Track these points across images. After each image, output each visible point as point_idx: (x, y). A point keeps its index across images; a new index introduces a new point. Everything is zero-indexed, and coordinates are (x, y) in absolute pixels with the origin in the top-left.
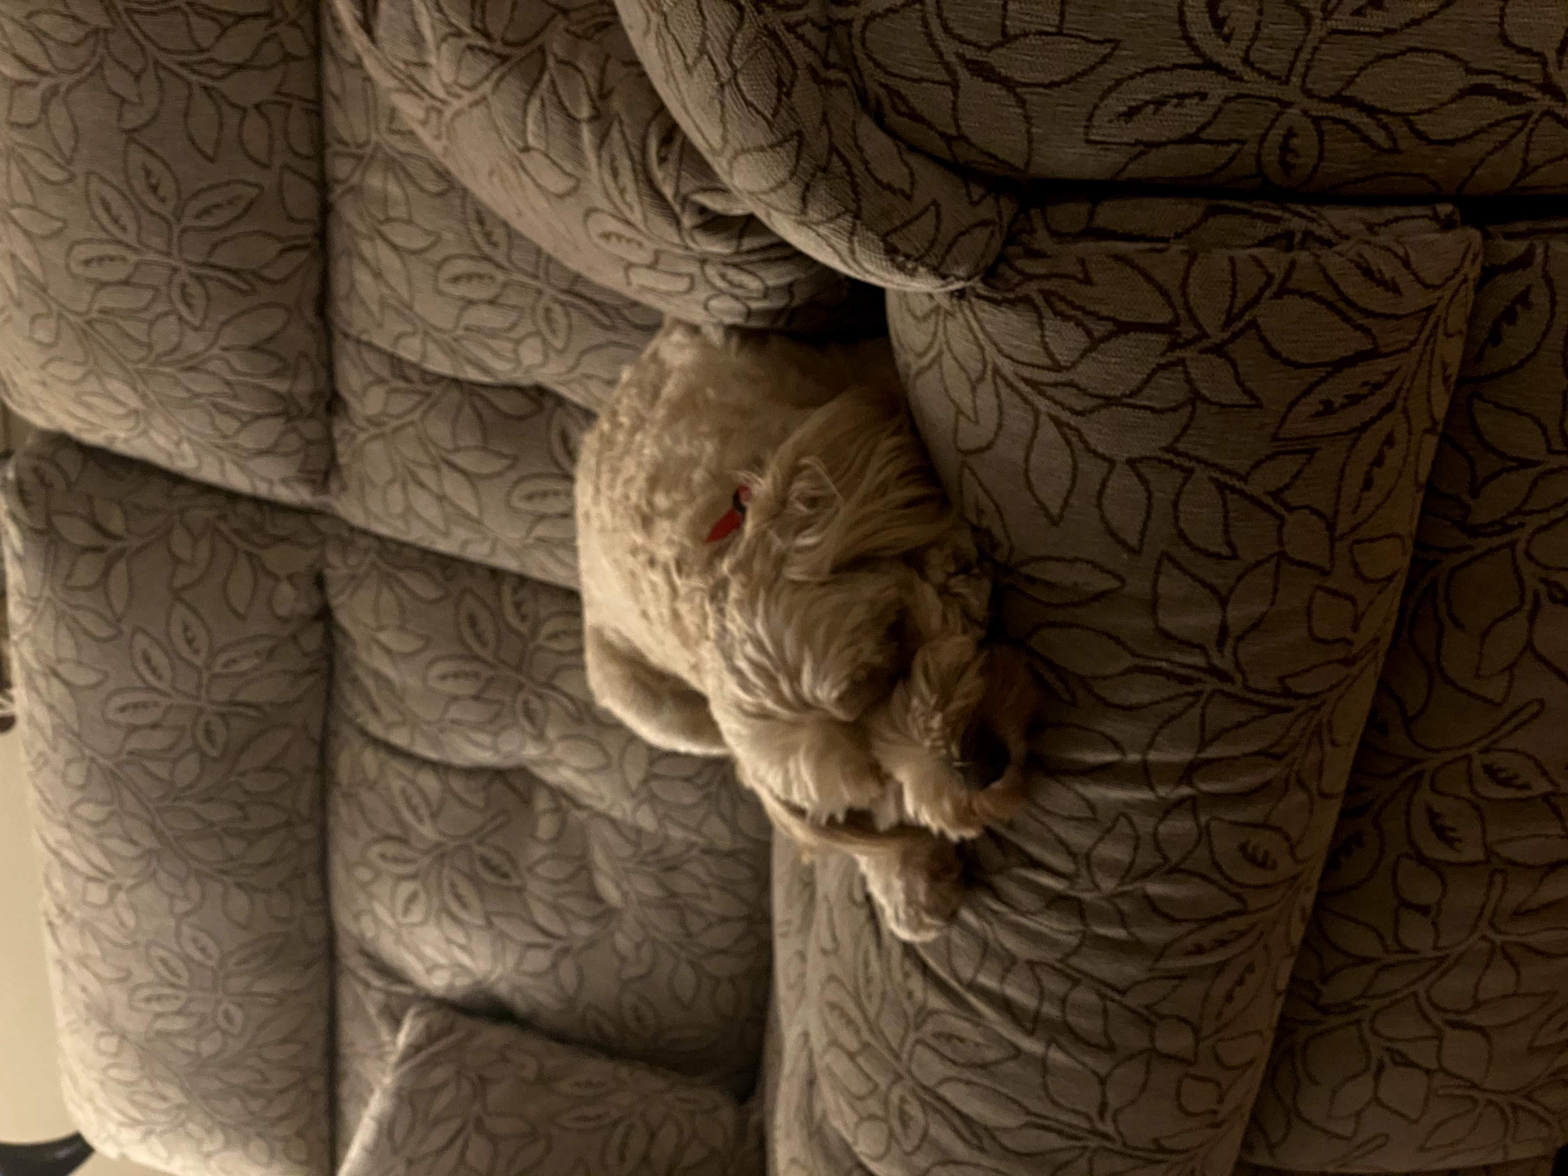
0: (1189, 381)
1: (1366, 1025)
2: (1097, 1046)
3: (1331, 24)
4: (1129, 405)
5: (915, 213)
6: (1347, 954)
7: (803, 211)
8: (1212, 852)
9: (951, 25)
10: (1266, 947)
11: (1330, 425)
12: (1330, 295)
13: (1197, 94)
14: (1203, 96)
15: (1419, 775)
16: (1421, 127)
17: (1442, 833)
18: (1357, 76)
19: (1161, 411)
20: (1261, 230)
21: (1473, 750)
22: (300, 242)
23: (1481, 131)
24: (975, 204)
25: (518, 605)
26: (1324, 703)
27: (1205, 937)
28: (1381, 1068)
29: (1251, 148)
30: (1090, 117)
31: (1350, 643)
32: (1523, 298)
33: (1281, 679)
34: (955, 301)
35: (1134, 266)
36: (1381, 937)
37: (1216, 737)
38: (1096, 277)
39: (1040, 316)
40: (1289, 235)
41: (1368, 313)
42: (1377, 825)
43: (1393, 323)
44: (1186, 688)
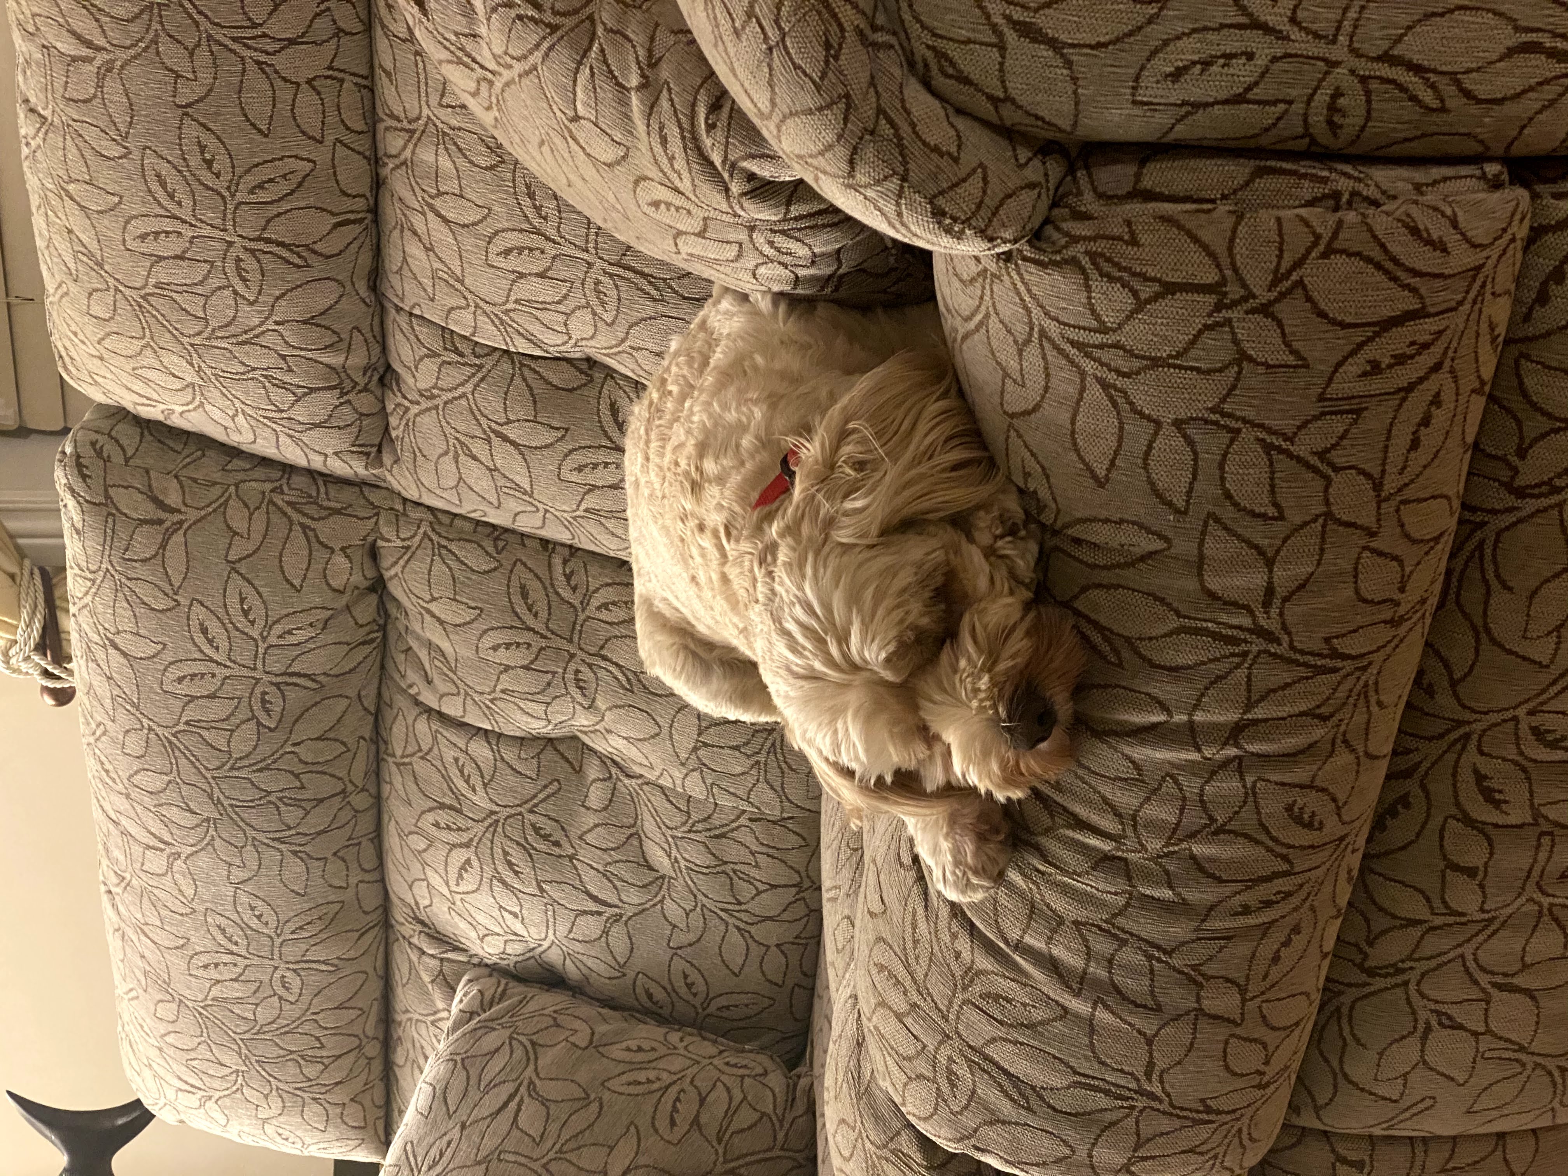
0: (1236, 342)
1: (1412, 987)
2: (1145, 1007)
4: (1175, 366)
5: (962, 174)
6: (1394, 917)
7: (851, 174)
8: (1259, 813)
10: (1313, 909)
11: (1376, 385)
12: (1376, 254)
13: (1243, 53)
14: (1250, 56)
15: (1466, 737)
16: (1468, 85)
17: (1490, 796)
18: (1405, 35)
19: (1209, 372)
20: (1308, 190)
21: (1521, 712)
22: (352, 217)
23: (1531, 89)
24: (1021, 166)
25: (568, 577)
26: (1370, 663)
27: (1251, 897)
28: (1428, 1029)
29: (1298, 108)
30: (1137, 79)
31: (1398, 604)
33: (1327, 640)
34: (1001, 264)
35: (1180, 227)
36: (1428, 900)
37: (1262, 699)
38: (1143, 238)
39: (1087, 279)
40: (1336, 195)
41: (1416, 273)
42: (1423, 787)
43: (1438, 283)
44: (1231, 649)
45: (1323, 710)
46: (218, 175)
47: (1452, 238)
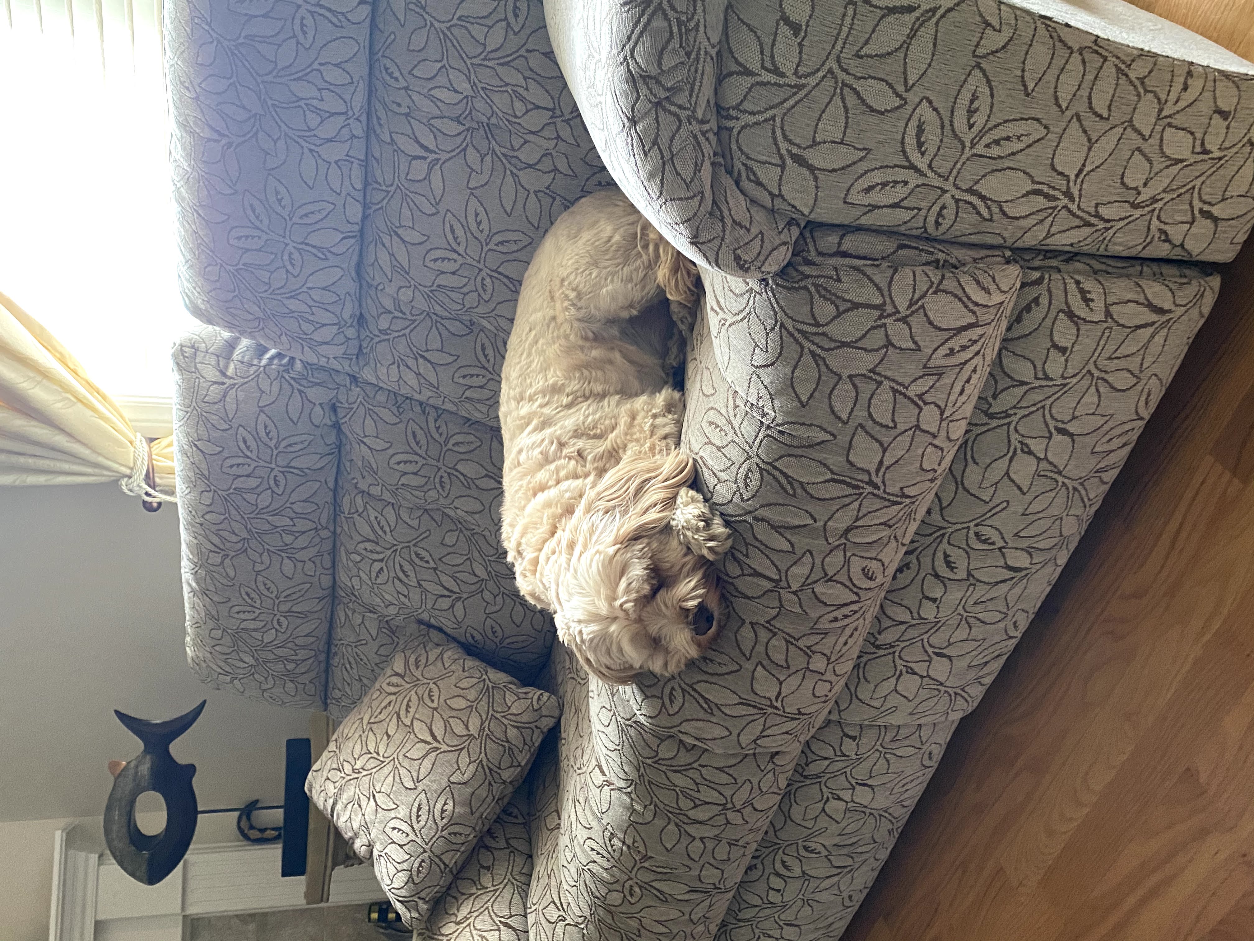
0: (887, 335)
1: (897, 654)
2: (782, 666)
3: (974, 151)
4: (854, 347)
5: (751, 238)
6: (893, 620)
8: (849, 571)
9: (787, 133)
10: (864, 619)
11: (950, 361)
12: (960, 294)
13: (903, 181)
14: (906, 183)
15: (943, 535)
16: (1005, 208)
17: (949, 565)
18: (980, 179)
19: (870, 351)
21: (972, 524)
23: (1032, 213)
24: (780, 232)
26: (916, 500)
28: (901, 674)
29: (923, 213)
30: (849, 189)
31: (935, 471)
32: (1036, 301)
33: (902, 489)
35: (862, 272)
36: (911, 612)
37: (864, 516)
38: (843, 278)
39: (812, 297)
40: (937, 261)
41: (977, 304)
42: (918, 559)
43: (985, 310)
44: (855, 491)
45: (891, 523)
46: (284, 208)
47: (993, 287)
